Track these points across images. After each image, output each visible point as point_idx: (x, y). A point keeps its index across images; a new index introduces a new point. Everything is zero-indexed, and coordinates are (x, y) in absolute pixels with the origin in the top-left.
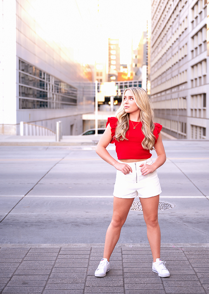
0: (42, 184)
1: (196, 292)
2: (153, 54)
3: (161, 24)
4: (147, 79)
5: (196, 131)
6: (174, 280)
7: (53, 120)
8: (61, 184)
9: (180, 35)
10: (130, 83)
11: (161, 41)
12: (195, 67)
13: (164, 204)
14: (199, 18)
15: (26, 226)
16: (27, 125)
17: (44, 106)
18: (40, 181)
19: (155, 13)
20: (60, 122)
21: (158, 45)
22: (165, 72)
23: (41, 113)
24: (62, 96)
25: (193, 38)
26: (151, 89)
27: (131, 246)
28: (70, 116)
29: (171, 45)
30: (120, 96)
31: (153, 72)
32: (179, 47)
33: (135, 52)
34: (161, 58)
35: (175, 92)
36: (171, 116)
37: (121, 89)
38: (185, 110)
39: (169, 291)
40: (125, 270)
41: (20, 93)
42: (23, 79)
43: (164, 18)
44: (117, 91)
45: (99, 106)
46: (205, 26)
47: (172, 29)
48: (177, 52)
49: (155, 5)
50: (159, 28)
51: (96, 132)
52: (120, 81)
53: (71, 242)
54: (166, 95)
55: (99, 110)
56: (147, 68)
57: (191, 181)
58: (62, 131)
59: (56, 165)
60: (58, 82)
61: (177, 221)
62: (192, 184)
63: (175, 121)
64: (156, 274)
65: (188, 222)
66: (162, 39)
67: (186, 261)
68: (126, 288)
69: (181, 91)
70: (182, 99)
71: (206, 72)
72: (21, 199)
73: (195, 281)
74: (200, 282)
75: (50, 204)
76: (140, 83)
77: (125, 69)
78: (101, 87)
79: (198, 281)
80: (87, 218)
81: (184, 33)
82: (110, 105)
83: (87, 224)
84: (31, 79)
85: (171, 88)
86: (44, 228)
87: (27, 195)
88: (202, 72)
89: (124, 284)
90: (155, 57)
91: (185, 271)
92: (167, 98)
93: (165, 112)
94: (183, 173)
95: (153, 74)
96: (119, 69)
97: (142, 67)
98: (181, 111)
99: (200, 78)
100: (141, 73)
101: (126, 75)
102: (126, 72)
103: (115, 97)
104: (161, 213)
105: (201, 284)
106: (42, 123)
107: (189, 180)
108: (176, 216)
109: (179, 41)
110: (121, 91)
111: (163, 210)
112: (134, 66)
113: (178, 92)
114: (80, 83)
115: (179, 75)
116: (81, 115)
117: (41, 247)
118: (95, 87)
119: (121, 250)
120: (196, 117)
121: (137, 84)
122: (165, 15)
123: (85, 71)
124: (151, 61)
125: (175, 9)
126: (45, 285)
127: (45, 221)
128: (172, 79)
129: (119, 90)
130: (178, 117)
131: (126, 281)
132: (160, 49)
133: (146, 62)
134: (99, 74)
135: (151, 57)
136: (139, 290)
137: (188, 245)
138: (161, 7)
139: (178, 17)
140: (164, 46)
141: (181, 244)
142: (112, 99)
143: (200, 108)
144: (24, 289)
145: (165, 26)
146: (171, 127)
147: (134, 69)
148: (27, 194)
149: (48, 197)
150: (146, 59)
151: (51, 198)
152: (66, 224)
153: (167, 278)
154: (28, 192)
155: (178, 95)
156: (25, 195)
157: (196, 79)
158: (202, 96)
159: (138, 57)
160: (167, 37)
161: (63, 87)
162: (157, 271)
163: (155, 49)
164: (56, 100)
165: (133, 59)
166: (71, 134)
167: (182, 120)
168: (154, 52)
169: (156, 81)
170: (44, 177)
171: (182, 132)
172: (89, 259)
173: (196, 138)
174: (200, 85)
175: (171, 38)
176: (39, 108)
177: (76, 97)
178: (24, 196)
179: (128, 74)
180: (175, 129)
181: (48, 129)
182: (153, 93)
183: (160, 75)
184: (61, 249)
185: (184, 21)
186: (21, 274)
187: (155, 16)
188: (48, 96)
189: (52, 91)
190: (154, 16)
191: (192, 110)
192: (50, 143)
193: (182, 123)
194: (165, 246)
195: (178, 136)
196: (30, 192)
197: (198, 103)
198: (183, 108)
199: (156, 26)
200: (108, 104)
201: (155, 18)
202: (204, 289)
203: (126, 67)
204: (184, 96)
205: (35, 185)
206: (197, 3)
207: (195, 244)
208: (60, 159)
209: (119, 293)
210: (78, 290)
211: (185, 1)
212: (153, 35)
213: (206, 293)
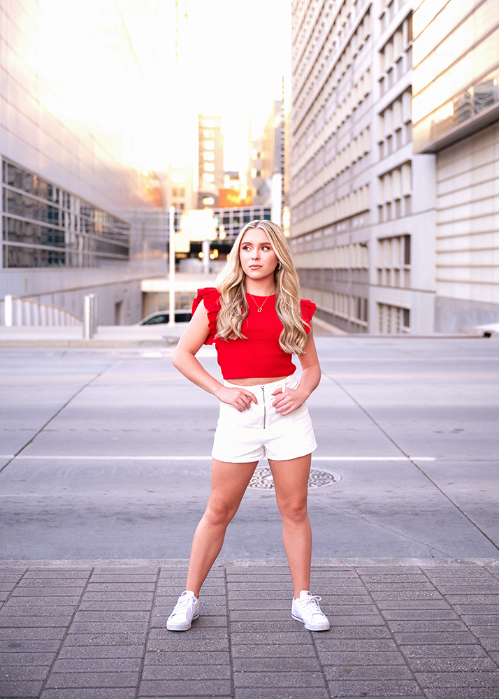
0: (53, 430)
1: (386, 663)
2: (296, 149)
3: (313, 84)
4: (283, 203)
5: (389, 315)
6: (339, 636)
7: (77, 293)
8: (95, 430)
9: (355, 109)
10: (245, 211)
11: (313, 121)
12: (387, 178)
13: (318, 473)
14: (395, 72)
15: (18, 522)
16: (19, 302)
17: (56, 261)
18: (49, 424)
19: (300, 61)
20: (92, 296)
21: (307, 129)
22: (321, 188)
23: (49, 277)
24: (96, 240)
25: (382, 114)
26: (292, 224)
27: (246, 564)
28: (115, 284)
29: (334, 129)
30: (223, 241)
31: (295, 189)
32: (352, 134)
33: (255, 144)
34: (312, 158)
35: (342, 232)
36: (335, 283)
37: (227, 226)
38: (365, 270)
39: (329, 660)
40: (233, 616)
41: (4, 233)
42: (12, 204)
43: (320, 72)
44: (218, 229)
45: (177, 261)
46: (409, 89)
47: (338, 94)
48: (349, 145)
49: (301, 42)
50: (308, 94)
51: (172, 318)
52: (223, 207)
53: (116, 556)
54: (324, 237)
55: (177, 270)
56: (283, 179)
57: (377, 424)
58: (96, 316)
59: (83, 391)
60: (88, 209)
61: (346, 510)
62: (380, 431)
63: (343, 295)
64: (300, 624)
65: (371, 512)
66: (316, 116)
67: (364, 597)
68: (234, 654)
69: (357, 229)
70: (358, 247)
71: (411, 188)
72: (7, 464)
73: (383, 638)
74: (395, 642)
75: (69, 474)
76: (267, 213)
77: (235, 182)
78: (183, 220)
79: (390, 639)
80: (149, 505)
81: (364, 105)
82: (201, 259)
83: (150, 518)
84: (28, 202)
85: (335, 223)
86: (57, 527)
87: (20, 454)
88: (401, 189)
89: (230, 645)
90: (300, 156)
91: (362, 618)
92: (327, 246)
93: (322, 276)
94: (360, 406)
95: (297, 193)
96: (222, 182)
97: (271, 178)
98: (356, 272)
99: (398, 200)
100: (269, 191)
101: (236, 194)
102: (236, 188)
103: (213, 241)
105: (398, 646)
106: (53, 298)
107: (373, 423)
108: (344, 500)
109: (352, 121)
110: (227, 229)
111: (316, 487)
112: (254, 174)
113: (351, 231)
114: (135, 212)
115: (352, 195)
116: (139, 280)
117: (50, 566)
118: (169, 220)
119: (223, 572)
120: (388, 286)
121: (262, 213)
122: (323, 66)
123: (148, 186)
124: (292, 165)
125: (344, 52)
126: (59, 650)
127: (59, 512)
128: (337, 204)
129: (222, 227)
130: (350, 285)
131: (235, 639)
132: (311, 137)
133: (281, 165)
134: (179, 193)
135: (291, 155)
136: (263, 660)
137: (371, 563)
138: (313, 46)
139: (350, 69)
140: (319, 133)
141: (354, 561)
142: (206, 247)
143: (398, 266)
144: (13, 657)
145: (322, 89)
146: (334, 308)
147: (254, 182)
148: (20, 452)
149: (66, 460)
150: (281, 159)
151: (71, 460)
152: (105, 517)
153: (323, 634)
154: (23, 449)
155: (351, 238)
156: (16, 455)
157: (389, 204)
158: (403, 241)
159: (262, 156)
160: (325, 112)
161: (99, 221)
162: (302, 617)
163: (300, 139)
164: (83, 249)
165: (251, 160)
166: (117, 323)
167: (359, 291)
168: (297, 144)
169: (302, 207)
170: (56, 415)
171: (359, 317)
172: (154, 592)
173: (389, 332)
174: (399, 217)
175: (335, 114)
176: (47, 266)
177: (127, 241)
178: (12, 456)
179: (242, 192)
180: (343, 312)
181: (66, 312)
182: (295, 234)
183: (311, 196)
184: (93, 571)
185: (362, 78)
186: (5, 625)
187: (301, 66)
188: (67, 240)
189: (76, 230)
190: (297, 67)
191: (380, 270)
192: (70, 342)
193: (359, 300)
194: (319, 565)
195: (349, 326)
196: (25, 449)
197: (393, 257)
198: (360, 266)
199: (302, 89)
200: (197, 257)
201: (299, 71)
202: (403, 656)
203: (237, 178)
204: (363, 241)
205: (36, 433)
206: (391, 40)
207: (385, 560)
208: (92, 377)
209: (220, 665)
210: (129, 660)
211: (365, 36)
212: (297, 108)
213: (406, 665)
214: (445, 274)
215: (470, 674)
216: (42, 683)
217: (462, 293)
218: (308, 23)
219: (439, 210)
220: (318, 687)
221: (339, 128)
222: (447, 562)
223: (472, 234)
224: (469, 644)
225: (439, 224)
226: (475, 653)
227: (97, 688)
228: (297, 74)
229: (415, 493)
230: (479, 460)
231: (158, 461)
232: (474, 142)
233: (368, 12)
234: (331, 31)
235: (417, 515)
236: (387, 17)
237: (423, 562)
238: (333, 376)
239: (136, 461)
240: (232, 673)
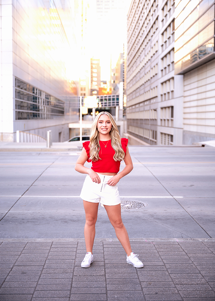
0: (36, 185)
1: (164, 281)
2: (129, 72)
3: (135, 47)
4: (124, 93)
5: (165, 137)
6: (146, 270)
7: (44, 129)
8: (52, 185)
9: (152, 57)
10: (109, 96)
11: (135, 61)
12: (164, 84)
13: (138, 203)
14: (168, 43)
15: (24, 222)
16: (22, 133)
17: (36, 116)
18: (34, 183)
19: (131, 38)
20: (50, 131)
21: (133, 64)
22: (139, 88)
23: (33, 123)
24: (51, 108)
25: (162, 59)
26: (127, 102)
27: (111, 240)
28: (59, 125)
29: (144, 65)
30: (101, 108)
31: (128, 88)
32: (151, 66)
33: (113, 70)
34: (135, 76)
35: (147, 105)
36: (144, 125)
37: (102, 102)
38: (156, 120)
39: (143, 279)
40: (106, 261)
41: (16, 105)
42: (19, 94)
43: (138, 42)
44: (98, 104)
45: (83, 116)
46: (173, 49)
47: (145, 51)
48: (149, 71)
49: (131, 30)
50: (133, 51)
51: (81, 139)
52: (100, 95)
53: (61, 236)
54: (140, 107)
55: (83, 119)
56: (124, 84)
57: (160, 183)
58: (52, 139)
59: (47, 169)
60: (48, 96)
61: (149, 218)
62: (162, 186)
63: (147, 129)
65: (158, 219)
66: (137, 59)
67: (156, 254)
68: (107, 277)
69: (153, 104)
70: (153, 111)
71: (174, 88)
72: (19, 199)
73: (164, 271)
74: (168, 272)
75: (43, 203)
76: (118, 97)
77: (105, 85)
78: (85, 100)
79: (166, 271)
80: (73, 216)
81: (155, 55)
82: (92, 115)
83: (74, 221)
84: (25, 94)
85: (144, 101)
86: (38, 224)
87: (24, 195)
88: (170, 88)
89: (105, 273)
90: (130, 75)
91: (155, 262)
92: (141, 110)
93: (139, 122)
94: (154, 176)
95: (129, 89)
96: (100, 85)
97: (119, 83)
98: (152, 121)
99: (168, 93)
100: (118, 89)
101: (105, 90)
102: (105, 87)
103: (97, 108)
104: (135, 211)
105: (169, 274)
106: (35, 131)
107: (159, 182)
108: (148, 214)
109: (151, 62)
110: (102, 103)
111: (137, 208)
112: (112, 82)
113: (150, 104)
114: (66, 97)
115: (151, 90)
116: (68, 124)
117: (36, 241)
118: (80, 100)
119: (102, 244)
120: (165, 126)
121: (115, 97)
122: (139, 40)
123: (71, 87)
124: (127, 78)
125: (148, 34)
126: (41, 275)
127: (39, 218)
128: (145, 94)
129: (100, 103)
130: (150, 126)
131: (107, 271)
132: (135, 68)
133: (123, 79)
134: (83, 89)
135: (127, 75)
136: (118, 279)
137: (158, 240)
138: (136, 32)
139: (150, 41)
140: (138, 66)
141: (152, 239)
142: (94, 110)
143: (168, 118)
144: (23, 278)
145: (139, 49)
146: (144, 135)
147: (112, 85)
148: (24, 194)
149: (41, 197)
150: (123, 76)
151: (43, 198)
152: (57, 220)
153: (141, 269)
154: (25, 193)
155: (150, 107)
156: (22, 196)
157: (165, 94)
158: (170, 108)
159: (116, 75)
160: (140, 58)
161: (53, 101)
163: (130, 69)
164: (47, 112)
165: (111, 76)
166: (59, 141)
167: (153, 128)
168: (129, 70)
169: (131, 95)
170: (37, 179)
171: (153, 138)
172: (76, 252)
173: (165, 144)
174: (169, 99)
175: (144, 59)
176: (33, 119)
177: (63, 109)
178: (21, 196)
179: (108, 89)
180: (147, 136)
181: (40, 137)
182: (129, 105)
183: (135, 91)
184: (52, 243)
185: (155, 45)
186: (20, 265)
187: (131, 40)
188: (40, 108)
189: (44, 104)
190: (129, 40)
191: (161, 120)
192: (42, 149)
193: (153, 131)
194: (139, 241)
195: (149, 141)
196: (26, 193)
197: (167, 114)
198: (154, 118)
199: (131, 49)
200: (90, 114)
201: (130, 42)
202: (171, 278)
203: (106, 83)
204: (155, 109)
205: (30, 186)
206: (166, 30)
207: (164, 239)
208: (51, 163)
209: (102, 281)
210: (67, 279)
211: (156, 28)
212: (129, 56)
213: (172, 281)
214: (187, 122)
215: (197, 285)
216: (34, 288)
217: (193, 129)
218: (134, 23)
219: (185, 97)
220: (139, 290)
221: (145, 64)
222: (188, 240)
223: (197, 106)
224: (196, 273)
225: (185, 102)
226: (199, 277)
227: (55, 290)
228: (129, 43)
229: (176, 211)
230: (200, 198)
231: (77, 198)
232: (198, 70)
233: (157, 19)
234: (142, 26)
235: (176, 220)
236: (165, 21)
237: (178, 240)
238: (143, 163)
239: (68, 198)
240: (106, 284)
